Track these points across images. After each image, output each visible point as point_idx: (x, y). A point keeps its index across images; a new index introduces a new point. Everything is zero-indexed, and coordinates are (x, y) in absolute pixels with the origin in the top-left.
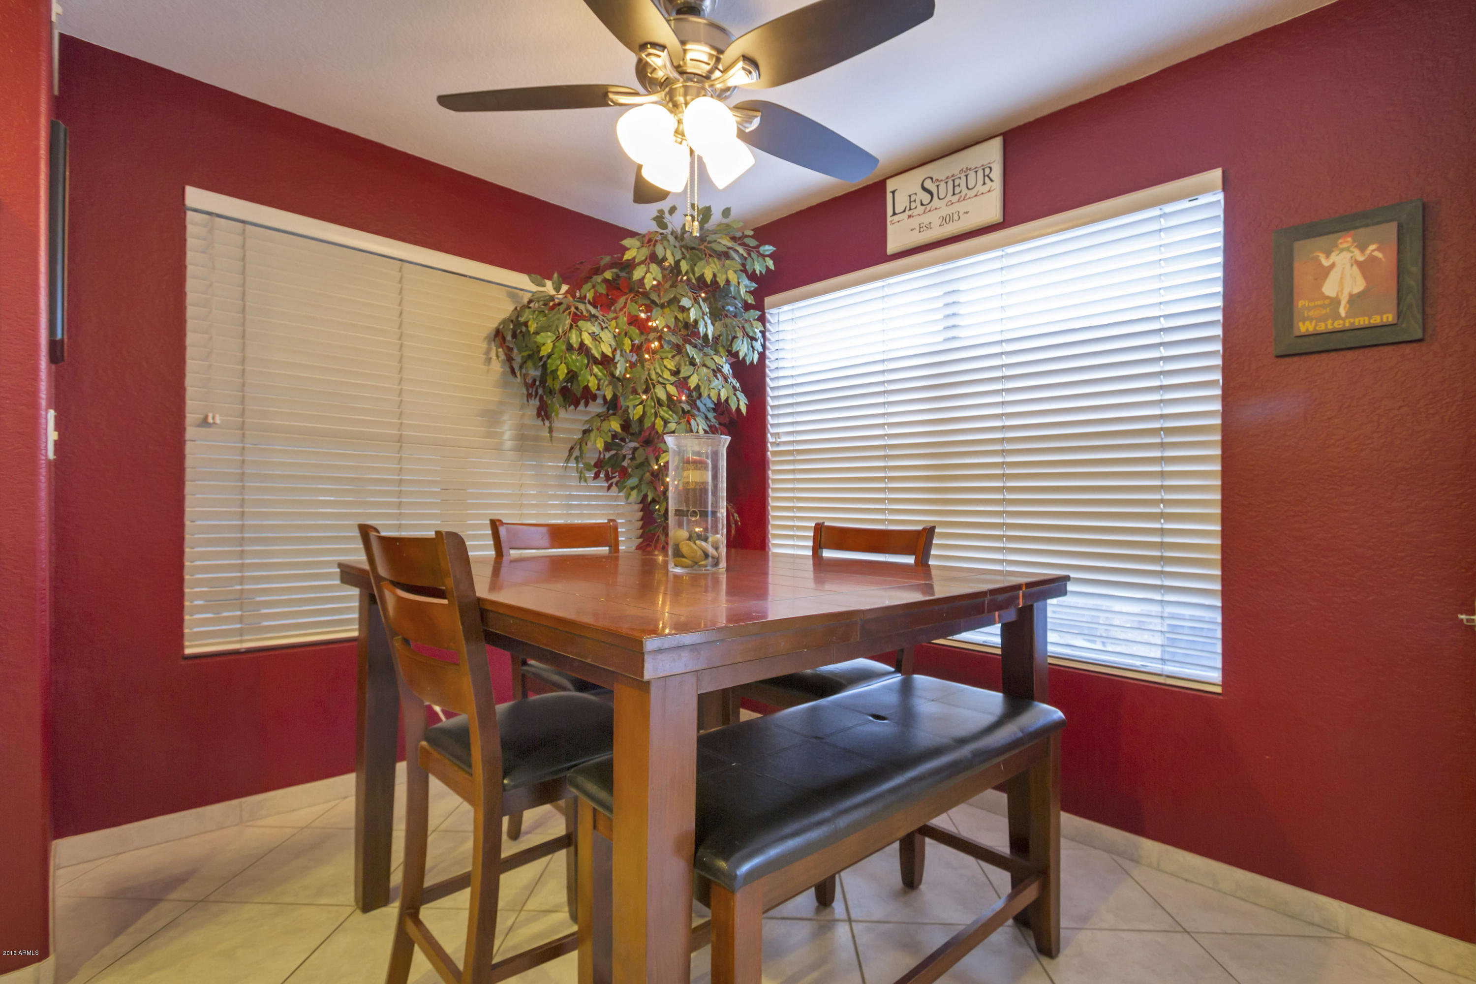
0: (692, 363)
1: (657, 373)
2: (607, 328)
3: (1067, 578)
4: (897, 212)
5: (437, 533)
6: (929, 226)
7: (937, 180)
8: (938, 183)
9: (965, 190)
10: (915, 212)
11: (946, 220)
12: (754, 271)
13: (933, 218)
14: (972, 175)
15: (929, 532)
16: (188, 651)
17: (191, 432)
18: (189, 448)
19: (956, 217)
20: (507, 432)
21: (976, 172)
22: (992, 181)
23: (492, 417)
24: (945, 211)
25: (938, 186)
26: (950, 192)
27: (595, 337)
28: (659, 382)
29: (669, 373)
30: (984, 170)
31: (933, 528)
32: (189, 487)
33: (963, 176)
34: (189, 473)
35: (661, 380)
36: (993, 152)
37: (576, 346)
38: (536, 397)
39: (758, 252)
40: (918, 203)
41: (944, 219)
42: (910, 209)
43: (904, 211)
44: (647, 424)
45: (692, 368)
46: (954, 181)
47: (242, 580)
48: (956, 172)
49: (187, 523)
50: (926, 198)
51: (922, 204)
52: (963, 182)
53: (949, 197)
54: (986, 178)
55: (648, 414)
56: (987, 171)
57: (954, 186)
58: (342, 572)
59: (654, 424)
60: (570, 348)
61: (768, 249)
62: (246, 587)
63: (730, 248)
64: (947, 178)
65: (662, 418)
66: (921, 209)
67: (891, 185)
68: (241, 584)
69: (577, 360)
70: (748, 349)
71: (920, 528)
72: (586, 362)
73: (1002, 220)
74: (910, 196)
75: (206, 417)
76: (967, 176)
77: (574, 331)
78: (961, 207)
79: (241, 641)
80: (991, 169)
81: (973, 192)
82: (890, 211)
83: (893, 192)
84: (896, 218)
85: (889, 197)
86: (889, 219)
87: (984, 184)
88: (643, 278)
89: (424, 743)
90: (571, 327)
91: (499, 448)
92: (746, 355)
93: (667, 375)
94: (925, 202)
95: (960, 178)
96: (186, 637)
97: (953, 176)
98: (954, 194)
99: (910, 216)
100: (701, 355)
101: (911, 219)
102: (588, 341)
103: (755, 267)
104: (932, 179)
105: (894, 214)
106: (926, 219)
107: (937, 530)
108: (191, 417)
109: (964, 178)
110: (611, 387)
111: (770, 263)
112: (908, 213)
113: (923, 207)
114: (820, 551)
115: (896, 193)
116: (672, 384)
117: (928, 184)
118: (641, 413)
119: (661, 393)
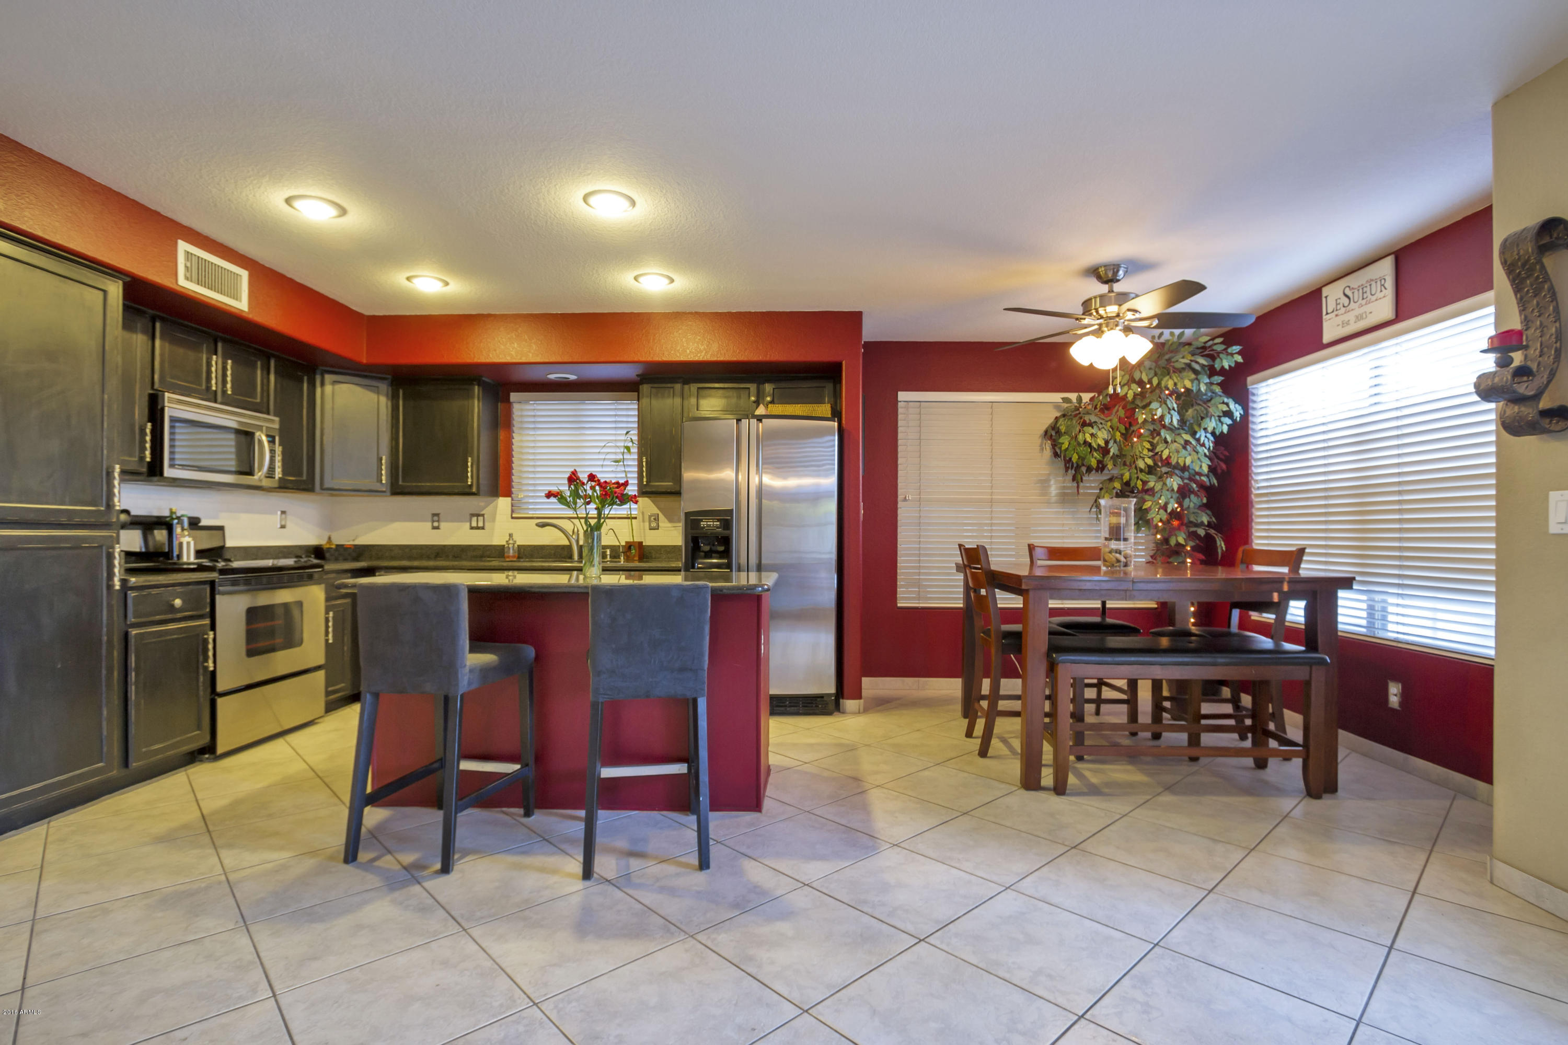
0: (1166, 442)
1: (1139, 451)
2: (1103, 428)
3: (1354, 579)
4: (1329, 312)
5: (977, 546)
6: (1348, 323)
7: (1353, 288)
8: (1353, 291)
9: (1370, 296)
10: (1339, 312)
11: (1359, 318)
12: (1223, 367)
13: (1351, 316)
14: (1373, 284)
15: (1301, 551)
16: (899, 605)
17: (900, 504)
18: (899, 511)
19: (1364, 316)
20: (1054, 490)
21: (1376, 282)
22: (1386, 289)
23: (1044, 483)
24: (1358, 312)
25: (1353, 293)
26: (1361, 298)
27: (1092, 435)
28: (1141, 457)
29: (1147, 451)
30: (1381, 280)
31: (1304, 549)
32: (899, 530)
33: (1368, 285)
34: (899, 523)
35: (1142, 455)
36: (1386, 268)
37: (1082, 442)
38: (1072, 469)
39: (1227, 352)
40: (1341, 305)
41: (1357, 317)
42: (1337, 310)
43: (1333, 312)
44: (1132, 484)
45: (1165, 445)
46: (1363, 289)
47: (919, 574)
48: (1364, 282)
49: (898, 546)
50: (1346, 301)
51: (1344, 306)
52: (1368, 289)
53: (1360, 301)
54: (1382, 287)
55: (1133, 478)
56: (1383, 281)
57: (1363, 293)
58: (957, 566)
59: (1136, 484)
60: (1079, 444)
61: (1236, 348)
62: (921, 577)
63: (1191, 361)
64: (1359, 287)
65: (1141, 480)
66: (1343, 310)
67: (1325, 291)
68: (919, 576)
69: (1084, 450)
70: (1217, 424)
71: (1294, 549)
72: (1089, 450)
73: (1394, 317)
74: (1336, 300)
75: (906, 497)
76: (1370, 285)
77: (1081, 434)
78: (1367, 308)
79: (919, 603)
80: (1385, 279)
81: (1374, 298)
82: (1324, 313)
83: (1326, 297)
84: (1328, 316)
85: (1324, 300)
86: (1324, 317)
87: (1381, 291)
88: (1127, 394)
89: (982, 635)
90: (1080, 432)
91: (1048, 503)
92: (1214, 428)
93: (1145, 452)
94: (1346, 305)
95: (1366, 287)
96: (898, 599)
97: (1362, 285)
98: (1363, 299)
99: (1337, 315)
100: (1173, 435)
101: (1337, 317)
102: (1089, 439)
103: (1224, 364)
104: (1349, 287)
105: (1327, 314)
106: (1345, 318)
107: (1307, 551)
108: (900, 497)
109: (1369, 287)
110: (1112, 462)
111: (1239, 359)
112: (1335, 313)
113: (1344, 309)
114: (1250, 566)
115: (1328, 298)
116: (1149, 458)
117: (1348, 292)
118: (1128, 478)
119: (1141, 464)
